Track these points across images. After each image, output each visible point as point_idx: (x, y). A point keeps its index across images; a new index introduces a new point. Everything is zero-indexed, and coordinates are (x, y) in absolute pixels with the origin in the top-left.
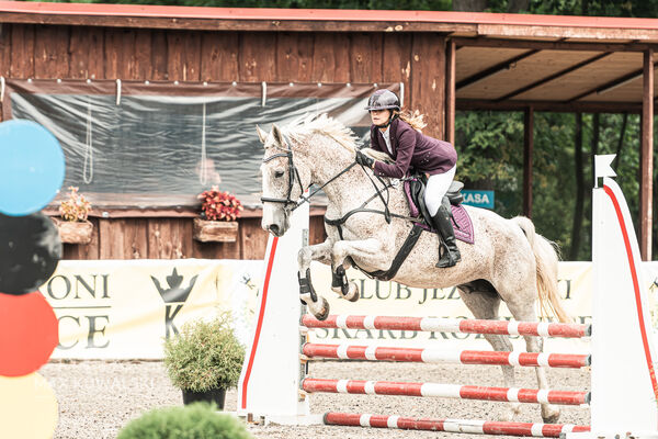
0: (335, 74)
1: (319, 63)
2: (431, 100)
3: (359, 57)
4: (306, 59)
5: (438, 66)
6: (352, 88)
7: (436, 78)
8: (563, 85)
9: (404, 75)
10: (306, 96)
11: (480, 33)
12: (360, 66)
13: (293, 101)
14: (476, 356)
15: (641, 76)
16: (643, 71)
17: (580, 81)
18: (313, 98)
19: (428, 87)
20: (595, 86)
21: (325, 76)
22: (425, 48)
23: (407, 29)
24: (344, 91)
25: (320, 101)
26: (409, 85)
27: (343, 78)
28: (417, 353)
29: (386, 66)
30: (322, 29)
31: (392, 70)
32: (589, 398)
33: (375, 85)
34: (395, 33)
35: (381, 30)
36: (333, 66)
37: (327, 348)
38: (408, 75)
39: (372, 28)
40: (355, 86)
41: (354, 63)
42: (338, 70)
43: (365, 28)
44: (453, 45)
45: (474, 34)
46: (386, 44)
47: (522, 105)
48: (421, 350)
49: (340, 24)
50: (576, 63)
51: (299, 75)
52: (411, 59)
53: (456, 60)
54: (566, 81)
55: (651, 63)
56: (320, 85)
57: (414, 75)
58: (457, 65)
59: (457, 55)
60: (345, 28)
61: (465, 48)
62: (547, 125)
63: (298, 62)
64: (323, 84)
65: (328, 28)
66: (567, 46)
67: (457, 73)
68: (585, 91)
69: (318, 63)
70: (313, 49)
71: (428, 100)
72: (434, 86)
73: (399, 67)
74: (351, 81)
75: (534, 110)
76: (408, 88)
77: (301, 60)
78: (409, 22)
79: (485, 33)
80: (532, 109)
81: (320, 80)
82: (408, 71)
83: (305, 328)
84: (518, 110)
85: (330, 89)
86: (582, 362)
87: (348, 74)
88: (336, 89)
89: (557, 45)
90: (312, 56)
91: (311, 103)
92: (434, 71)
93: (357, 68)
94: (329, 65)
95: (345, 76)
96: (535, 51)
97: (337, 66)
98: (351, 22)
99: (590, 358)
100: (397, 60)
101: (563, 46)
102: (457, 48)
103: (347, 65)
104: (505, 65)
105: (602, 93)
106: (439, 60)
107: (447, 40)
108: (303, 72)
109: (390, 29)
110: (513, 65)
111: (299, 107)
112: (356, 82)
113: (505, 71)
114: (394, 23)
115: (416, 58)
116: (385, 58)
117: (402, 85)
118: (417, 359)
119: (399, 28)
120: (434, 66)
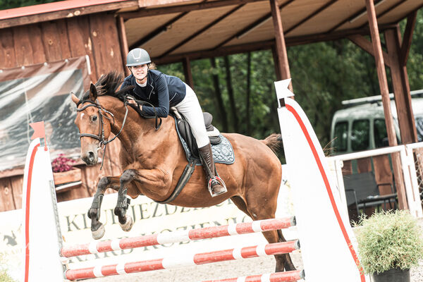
0: (34, 57)
1: (20, 51)
2: (111, 65)
3: (50, 40)
4: (9, 50)
5: (113, 37)
6: (49, 66)
7: (113, 47)
8: (209, 37)
9: (87, 49)
10: (14, 79)
11: (141, 6)
12: (52, 48)
13: (4, 84)
14: (206, 257)
15: (271, 18)
16: (272, 14)
17: (223, 31)
18: (20, 79)
19: (107, 55)
20: (235, 33)
21: (26, 60)
22: (100, 26)
23: (84, 13)
24: (43, 69)
25: (26, 80)
26: (93, 56)
27: (40, 59)
28: (158, 263)
29: (72, 45)
30: (17, 24)
31: (77, 47)
32: (304, 274)
33: (67, 61)
34: (75, 17)
35: (63, 17)
36: (31, 52)
37: (85, 271)
38: (90, 49)
39: (56, 17)
40: (51, 64)
41: (47, 46)
42: (36, 53)
43: (51, 18)
44: (122, 19)
45: (136, 8)
46: (69, 27)
47: (180, 57)
48: (161, 260)
49: (31, 18)
50: (218, 17)
51: (6, 63)
52: (91, 36)
53: (126, 30)
54: (211, 33)
55: (277, 8)
56: (23, 68)
57: (96, 48)
58: (127, 34)
59: (125, 26)
60: (36, 20)
61: (131, 20)
62: (198, 70)
63: (3, 52)
64: (26, 67)
65: (22, 22)
66: (210, 5)
67: (128, 40)
68: (226, 38)
69: (18, 51)
70: (13, 41)
71: (109, 65)
72: (112, 54)
73: (82, 43)
74: (47, 60)
75: (190, 60)
76: (92, 59)
77: (5, 51)
78: (85, 7)
79: (145, 5)
80: (188, 59)
81: (23, 64)
82: (90, 45)
83: (65, 259)
84: (174, 62)
85: (31, 70)
86: (293, 247)
87: (44, 56)
88: (36, 69)
89: (202, 6)
90: (13, 46)
91: (19, 83)
92: (110, 42)
93: (50, 49)
94: (27, 51)
95: (42, 58)
96: (185, 13)
97: (34, 51)
98: (39, 15)
99: (299, 243)
100: (80, 38)
101: (206, 5)
102: (125, 21)
103: (42, 48)
104: (163, 28)
105: (240, 37)
106: (113, 33)
107: (116, 16)
108: (8, 60)
109: (71, 15)
110: (169, 27)
111: (10, 88)
112: (51, 60)
113: (163, 32)
114: (72, 10)
115: (95, 34)
116: (71, 39)
117: (87, 57)
118: (160, 267)
119: (77, 13)
120: (109, 37)
